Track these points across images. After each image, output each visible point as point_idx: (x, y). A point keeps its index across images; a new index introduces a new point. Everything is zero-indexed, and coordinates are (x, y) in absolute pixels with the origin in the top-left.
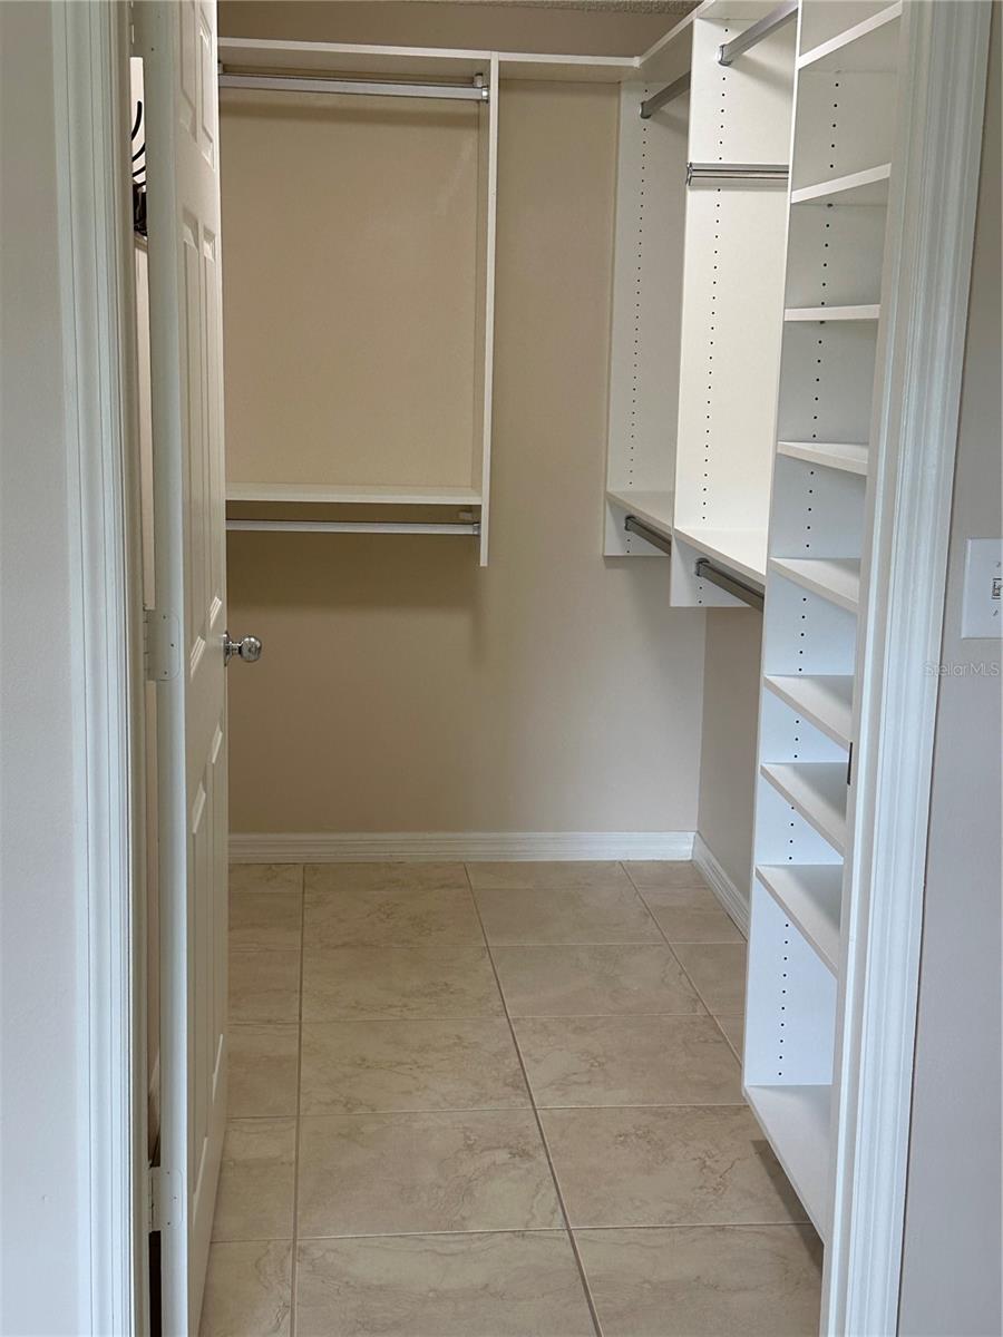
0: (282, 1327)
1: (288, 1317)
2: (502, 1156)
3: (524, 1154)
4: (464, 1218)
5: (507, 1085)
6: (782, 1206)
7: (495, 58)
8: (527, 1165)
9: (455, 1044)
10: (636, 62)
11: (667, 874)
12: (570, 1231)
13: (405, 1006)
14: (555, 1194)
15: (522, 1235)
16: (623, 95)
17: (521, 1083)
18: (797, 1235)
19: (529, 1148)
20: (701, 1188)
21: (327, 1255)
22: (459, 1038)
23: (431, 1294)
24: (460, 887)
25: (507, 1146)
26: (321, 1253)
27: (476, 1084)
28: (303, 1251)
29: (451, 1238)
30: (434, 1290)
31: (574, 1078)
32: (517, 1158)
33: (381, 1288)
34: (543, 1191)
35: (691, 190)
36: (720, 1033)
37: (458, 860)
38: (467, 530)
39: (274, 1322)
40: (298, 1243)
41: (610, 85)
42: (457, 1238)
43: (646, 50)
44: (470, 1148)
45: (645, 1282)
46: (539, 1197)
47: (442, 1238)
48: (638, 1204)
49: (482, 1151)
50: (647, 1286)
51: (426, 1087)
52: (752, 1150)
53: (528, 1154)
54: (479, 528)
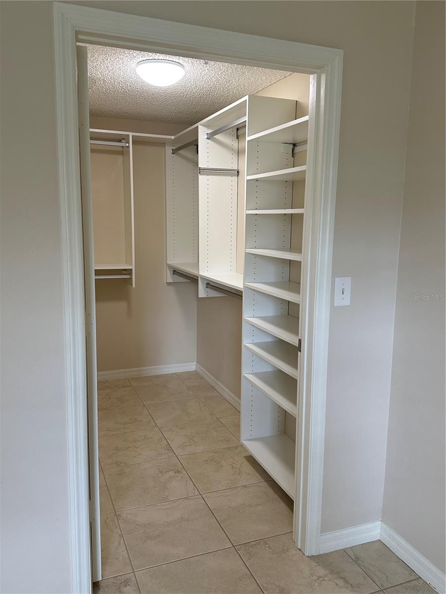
0: (121, 543)
1: (122, 539)
2: (172, 473)
3: (179, 472)
4: (167, 496)
5: (165, 450)
6: (259, 476)
7: (131, 134)
8: (181, 475)
9: (145, 438)
10: (173, 137)
11: (189, 375)
12: (201, 495)
13: (125, 428)
14: (192, 483)
15: (187, 498)
16: (166, 147)
17: (169, 448)
18: (267, 485)
19: (179, 469)
20: (235, 474)
21: (128, 516)
22: (145, 436)
23: (166, 523)
24: (129, 387)
25: (172, 470)
26: (125, 516)
27: (156, 451)
28: (119, 515)
29: (165, 504)
30: (166, 522)
31: (185, 444)
32: (177, 474)
33: (149, 524)
34: (189, 483)
35: (201, 175)
36: (222, 423)
37: (125, 378)
38: (128, 277)
39: (118, 542)
40: (117, 513)
41: (162, 144)
42: (167, 503)
43: (176, 134)
44: (161, 472)
45: (229, 508)
46: (188, 485)
47: (162, 504)
48: (218, 482)
49: (165, 472)
50: (230, 509)
51: (140, 454)
52: (245, 460)
53: (180, 472)
54: (131, 276)
